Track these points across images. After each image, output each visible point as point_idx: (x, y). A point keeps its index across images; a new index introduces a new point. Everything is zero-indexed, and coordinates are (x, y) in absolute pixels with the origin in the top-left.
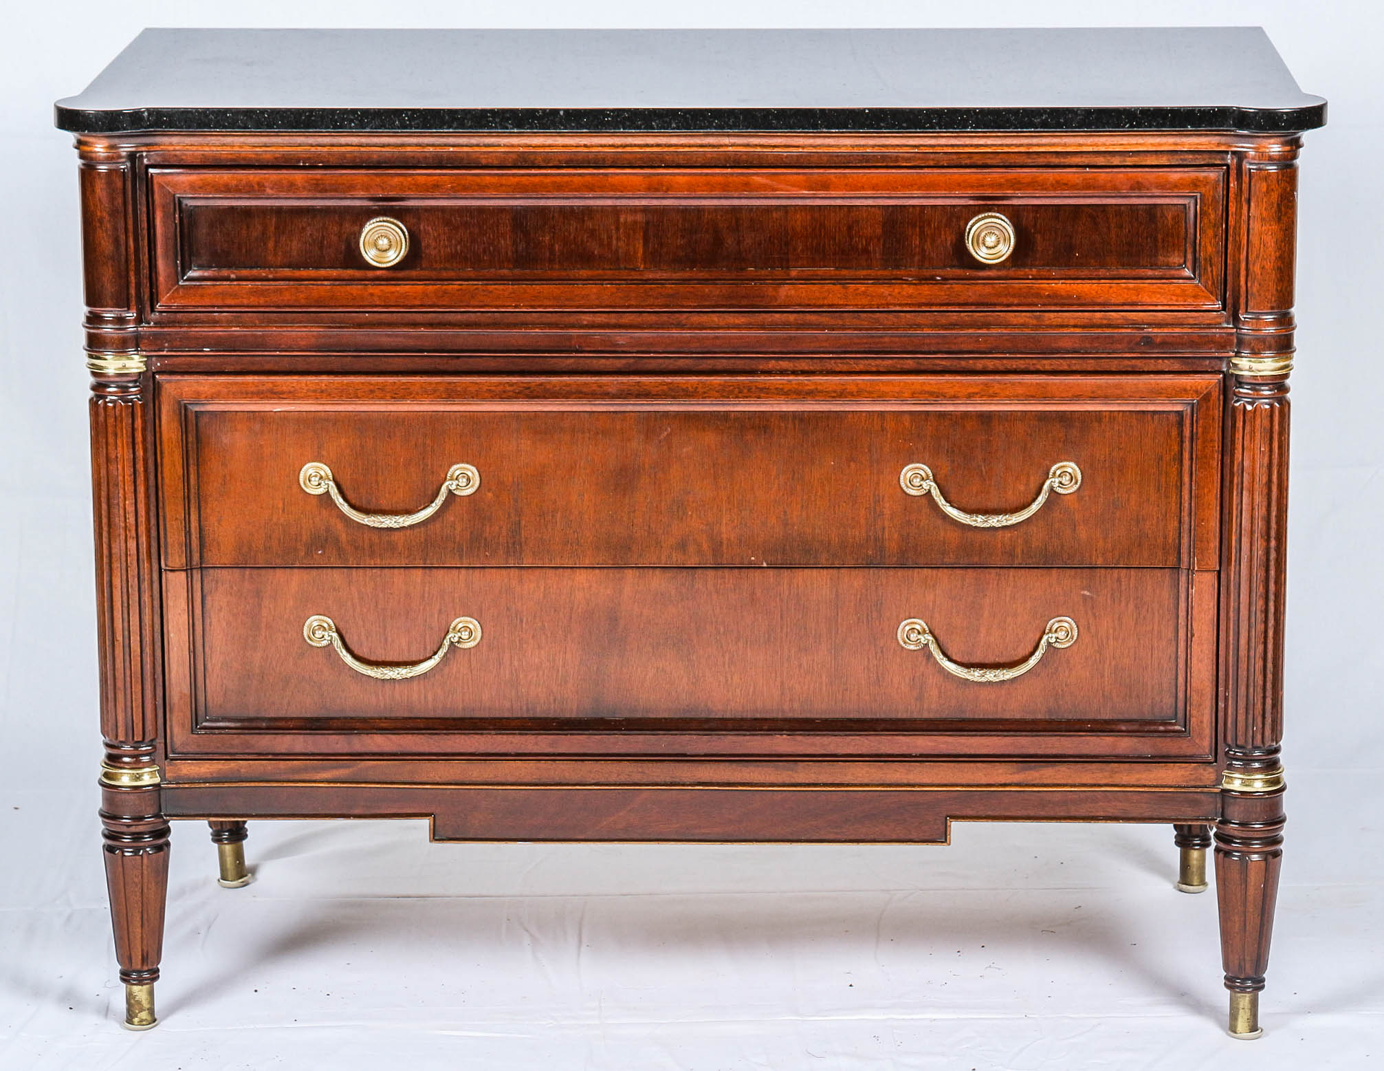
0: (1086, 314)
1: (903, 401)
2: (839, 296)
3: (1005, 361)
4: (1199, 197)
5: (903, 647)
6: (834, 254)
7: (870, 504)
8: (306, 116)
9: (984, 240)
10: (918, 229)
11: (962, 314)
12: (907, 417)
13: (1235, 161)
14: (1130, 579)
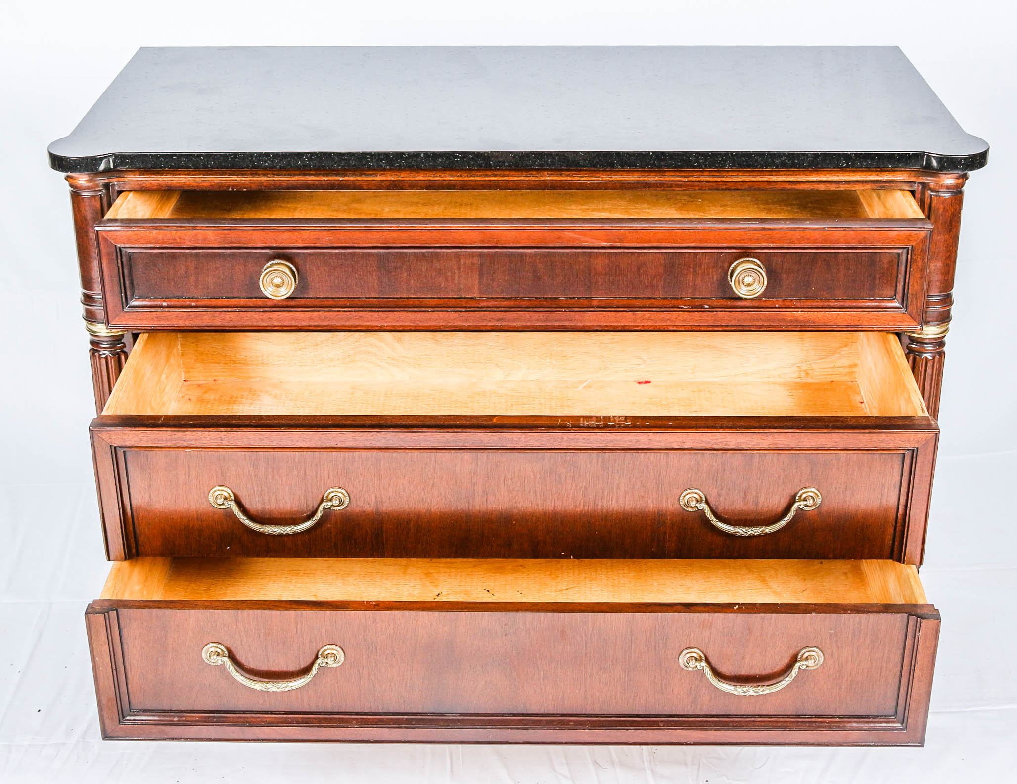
4: (910, 249)
5: (683, 668)
8: (232, 158)
9: (743, 280)
10: (691, 269)
13: (920, 188)
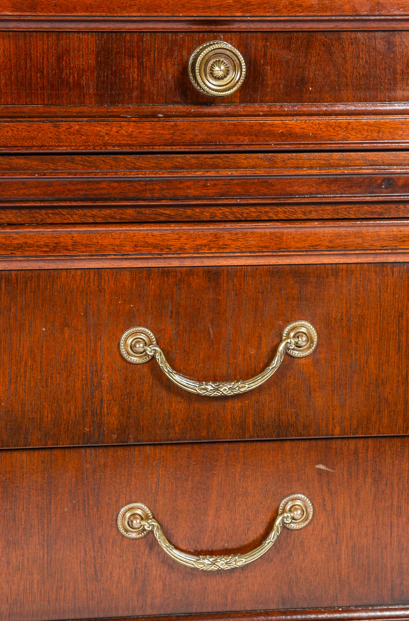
0: (323, 154)
1: (125, 257)
2: (50, 135)
3: (235, 209)
5: (123, 536)
6: (43, 88)
7: (86, 375)
9: (212, 67)
10: (136, 60)
11: (188, 156)
12: (127, 275)
14: (367, 450)
